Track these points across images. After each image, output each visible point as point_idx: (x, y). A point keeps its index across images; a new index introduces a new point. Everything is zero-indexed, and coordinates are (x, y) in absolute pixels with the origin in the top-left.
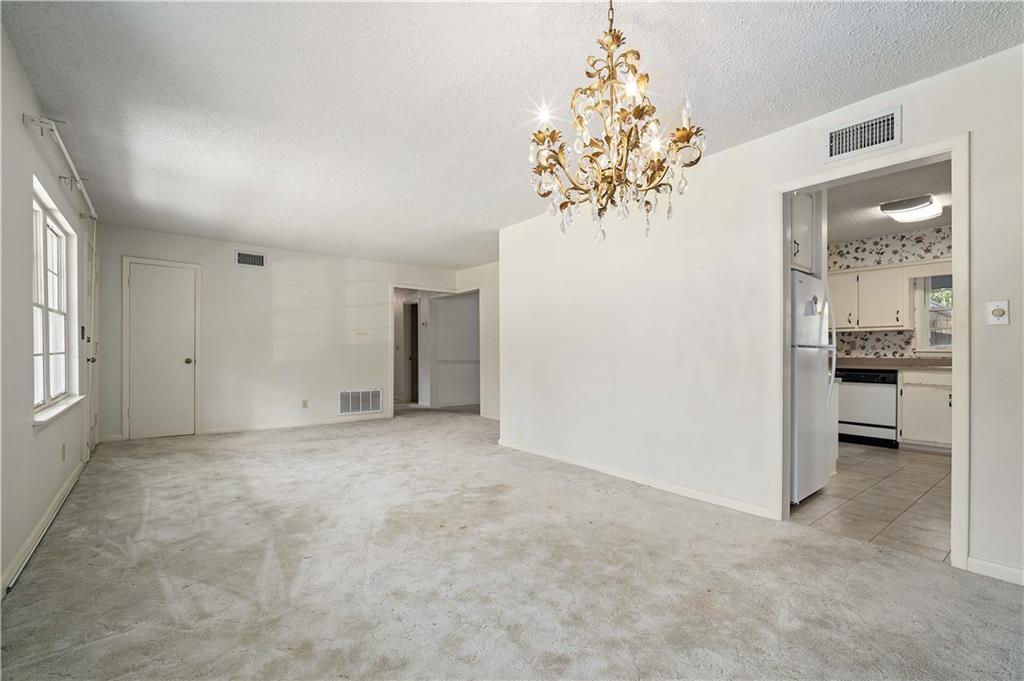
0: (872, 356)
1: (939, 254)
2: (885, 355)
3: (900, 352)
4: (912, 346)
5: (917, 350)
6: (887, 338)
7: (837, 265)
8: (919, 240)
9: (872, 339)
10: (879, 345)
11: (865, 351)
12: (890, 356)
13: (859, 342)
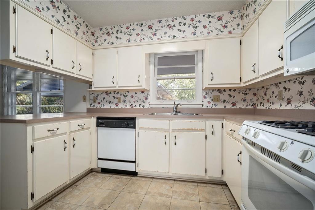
0: (129, 107)
1: (160, 38)
3: (143, 104)
7: (107, 42)
8: (150, 27)
9: (129, 95)
11: (125, 104)
12: (138, 107)
13: (123, 98)
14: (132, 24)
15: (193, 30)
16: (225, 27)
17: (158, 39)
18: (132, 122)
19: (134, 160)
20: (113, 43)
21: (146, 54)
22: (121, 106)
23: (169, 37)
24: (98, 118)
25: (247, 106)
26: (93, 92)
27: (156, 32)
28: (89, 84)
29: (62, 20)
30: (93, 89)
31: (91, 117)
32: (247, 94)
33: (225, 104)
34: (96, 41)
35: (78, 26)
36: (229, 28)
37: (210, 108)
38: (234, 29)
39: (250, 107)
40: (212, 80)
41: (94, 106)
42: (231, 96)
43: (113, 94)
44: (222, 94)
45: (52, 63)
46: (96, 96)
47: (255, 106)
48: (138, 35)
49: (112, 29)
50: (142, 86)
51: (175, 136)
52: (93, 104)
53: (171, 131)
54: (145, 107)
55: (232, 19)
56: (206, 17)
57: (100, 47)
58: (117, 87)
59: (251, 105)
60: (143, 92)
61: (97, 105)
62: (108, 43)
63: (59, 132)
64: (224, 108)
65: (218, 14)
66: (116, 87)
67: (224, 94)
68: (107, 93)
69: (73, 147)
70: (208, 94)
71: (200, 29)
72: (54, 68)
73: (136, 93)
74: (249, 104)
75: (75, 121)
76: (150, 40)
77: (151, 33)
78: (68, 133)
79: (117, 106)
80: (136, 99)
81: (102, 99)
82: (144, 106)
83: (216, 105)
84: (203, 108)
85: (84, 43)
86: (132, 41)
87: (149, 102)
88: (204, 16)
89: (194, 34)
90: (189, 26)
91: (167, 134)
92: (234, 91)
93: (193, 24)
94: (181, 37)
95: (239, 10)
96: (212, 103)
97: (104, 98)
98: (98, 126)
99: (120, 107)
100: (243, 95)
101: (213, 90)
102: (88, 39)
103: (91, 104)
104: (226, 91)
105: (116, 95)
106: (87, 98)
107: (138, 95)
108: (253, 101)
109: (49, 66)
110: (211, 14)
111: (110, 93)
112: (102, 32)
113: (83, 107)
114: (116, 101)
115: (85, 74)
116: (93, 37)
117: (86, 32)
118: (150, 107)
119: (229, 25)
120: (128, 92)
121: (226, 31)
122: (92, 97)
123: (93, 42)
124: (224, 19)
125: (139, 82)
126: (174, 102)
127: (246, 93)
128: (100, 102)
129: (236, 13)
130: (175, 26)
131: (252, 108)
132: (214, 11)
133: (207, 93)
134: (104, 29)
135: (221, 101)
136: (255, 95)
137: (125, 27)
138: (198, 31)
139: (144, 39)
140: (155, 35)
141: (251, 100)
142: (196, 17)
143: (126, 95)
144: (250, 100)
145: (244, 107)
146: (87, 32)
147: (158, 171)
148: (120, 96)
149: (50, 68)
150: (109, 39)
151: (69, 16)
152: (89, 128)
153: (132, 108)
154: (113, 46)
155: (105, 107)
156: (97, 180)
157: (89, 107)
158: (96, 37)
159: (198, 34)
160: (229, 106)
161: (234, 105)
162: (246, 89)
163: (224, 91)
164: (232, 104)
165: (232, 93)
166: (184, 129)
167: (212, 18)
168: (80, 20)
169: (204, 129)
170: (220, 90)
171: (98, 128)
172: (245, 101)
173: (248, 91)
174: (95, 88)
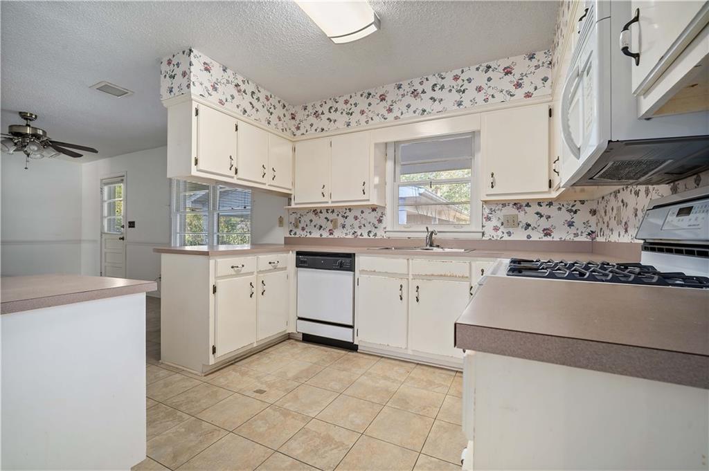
0: (350, 236)
2: (361, 235)
3: (374, 231)
4: (383, 225)
5: (387, 229)
6: (363, 215)
9: (351, 215)
10: (356, 223)
11: (345, 231)
12: (366, 236)
13: (341, 220)
14: (353, 95)
15: (457, 97)
16: (518, 85)
17: (396, 118)
18: (348, 260)
19: (351, 324)
20: (323, 130)
21: (376, 145)
22: (338, 234)
23: (415, 112)
24: (298, 253)
25: (576, 235)
26: (295, 211)
27: (392, 105)
28: (288, 197)
29: (249, 108)
30: (293, 206)
31: (288, 251)
32: (575, 212)
33: (529, 231)
34: (298, 128)
35: (271, 110)
36: (527, 87)
37: (499, 239)
38: (536, 89)
39: (583, 238)
40: (492, 187)
41: (295, 234)
42: (541, 216)
43: (325, 214)
44: (523, 212)
45: (236, 173)
46: (299, 218)
47: (594, 235)
48: (362, 112)
49: (321, 106)
50: (368, 200)
51: (418, 287)
52: (295, 230)
53: (411, 277)
54: (378, 237)
55: (533, 69)
56: (482, 71)
57: (304, 137)
58: (330, 202)
59: (584, 235)
60: (374, 210)
61: (300, 233)
62: (316, 130)
63: (244, 270)
64: (526, 239)
65: (505, 63)
66: (327, 202)
67: (526, 213)
68: (316, 212)
69: (263, 294)
70: (493, 213)
71: (471, 92)
72: (238, 179)
73: (362, 212)
74: (582, 232)
75: (265, 256)
76: (383, 119)
77: (385, 107)
78: (255, 273)
79: (331, 234)
80: (363, 222)
81: (308, 223)
82: (375, 235)
83: (509, 234)
84: (484, 238)
85: (279, 134)
86: (353, 124)
87: (385, 228)
88: (477, 69)
89: (460, 104)
90: (450, 91)
91: (404, 283)
92: (547, 205)
93: (458, 85)
94: (435, 111)
95: (546, 51)
96: (502, 229)
97: (311, 221)
98: (297, 266)
99: (336, 237)
100: (568, 213)
101: (504, 205)
102: (286, 126)
103: (291, 231)
104: (530, 206)
105: (331, 216)
106: (286, 221)
107: (366, 215)
108: (590, 226)
109: (233, 177)
110: (490, 64)
111: (321, 212)
112: (306, 113)
113: (279, 235)
114: (330, 225)
115: (282, 183)
116: (293, 121)
117: (282, 116)
118: (386, 236)
119: (526, 81)
120: (350, 210)
121: (520, 93)
122: (293, 218)
123: (294, 129)
124: (517, 72)
125: (364, 193)
126: (427, 228)
127: (574, 209)
128: (305, 226)
129: (540, 56)
130: (425, 92)
131: (587, 240)
132: (497, 58)
133: (492, 211)
134: (310, 108)
135: (521, 225)
136: (594, 212)
137: (341, 100)
138: (466, 98)
139: (372, 119)
140: (390, 110)
141: (586, 224)
142: (463, 72)
143: (345, 215)
144: (584, 223)
145: (569, 237)
146: (285, 116)
147: (390, 345)
148: (336, 217)
149: (234, 181)
150: (318, 124)
151: (258, 99)
152: (285, 269)
153: (356, 237)
154: (324, 133)
155: (312, 236)
156: (296, 349)
157: (288, 235)
158: (298, 122)
159: (466, 103)
160: (537, 236)
161: (547, 232)
162: (575, 201)
163: (528, 205)
164: (543, 231)
165: (544, 210)
166: (432, 275)
167: (493, 71)
168: (273, 101)
169: (468, 275)
170: (517, 205)
171: (299, 269)
172: (573, 226)
173: (578, 206)
174: (296, 204)
